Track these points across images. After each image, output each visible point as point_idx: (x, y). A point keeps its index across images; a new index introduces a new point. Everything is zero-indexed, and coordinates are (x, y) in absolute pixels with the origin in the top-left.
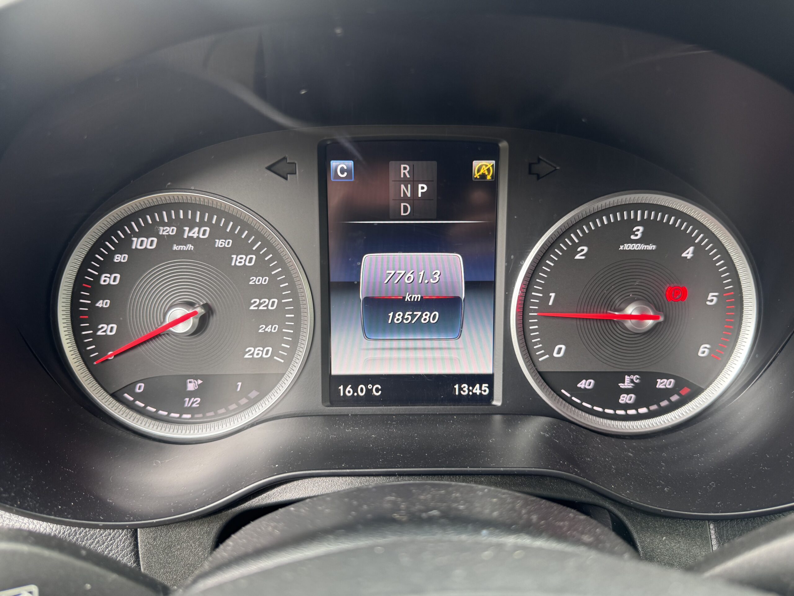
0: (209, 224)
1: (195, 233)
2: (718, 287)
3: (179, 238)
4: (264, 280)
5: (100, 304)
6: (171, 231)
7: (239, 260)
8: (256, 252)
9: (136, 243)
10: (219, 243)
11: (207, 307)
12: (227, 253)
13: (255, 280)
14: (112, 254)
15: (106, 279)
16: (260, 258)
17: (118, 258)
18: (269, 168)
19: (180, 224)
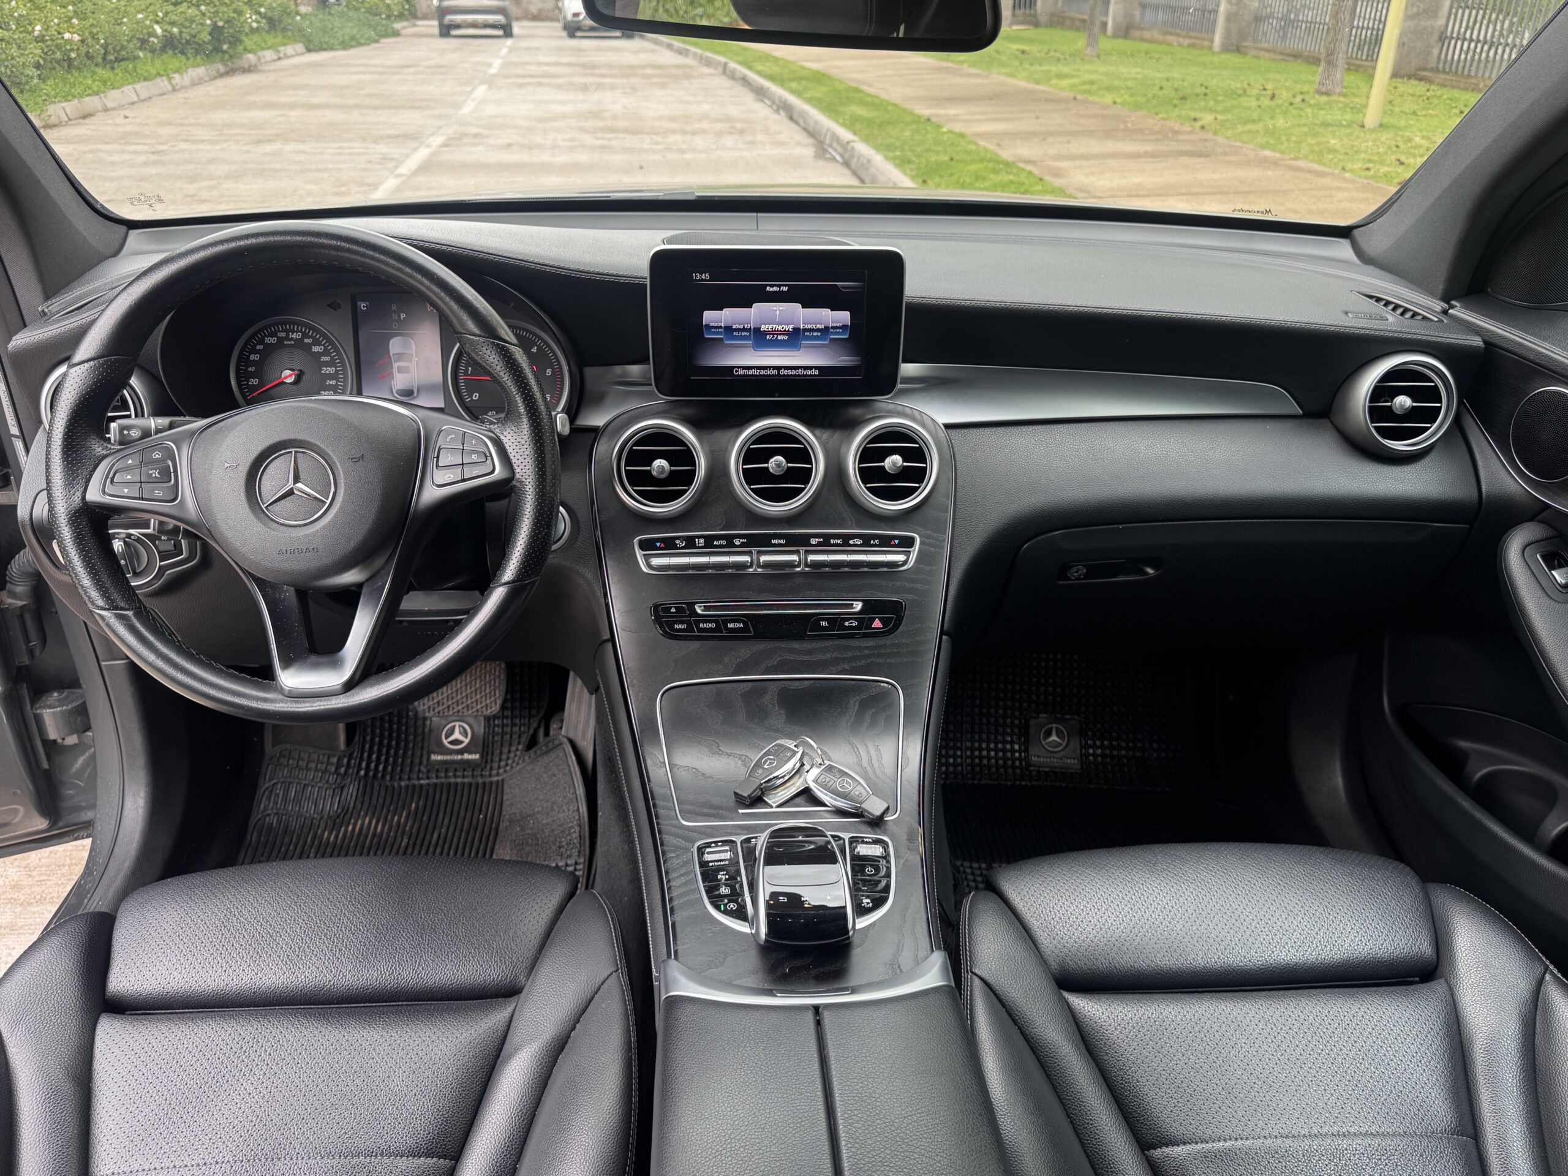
0: (301, 331)
1: (294, 336)
2: (551, 367)
3: (287, 338)
4: (328, 359)
5: (250, 369)
6: (283, 335)
7: (316, 349)
8: (323, 345)
9: (267, 340)
10: (306, 341)
11: (300, 371)
12: (310, 345)
13: (323, 359)
14: (255, 345)
15: (253, 357)
16: (325, 348)
17: (258, 347)
18: (328, 306)
19: (287, 331)
